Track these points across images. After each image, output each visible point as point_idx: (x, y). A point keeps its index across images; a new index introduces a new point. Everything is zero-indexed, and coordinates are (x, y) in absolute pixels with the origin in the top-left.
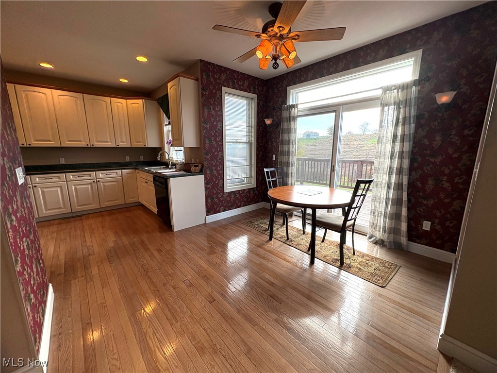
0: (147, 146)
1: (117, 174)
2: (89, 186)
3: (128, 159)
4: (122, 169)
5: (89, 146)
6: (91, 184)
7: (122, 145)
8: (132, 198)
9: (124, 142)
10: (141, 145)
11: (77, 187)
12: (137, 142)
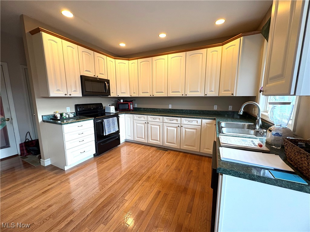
0: (234, 95)
1: (197, 123)
2: (175, 129)
3: (215, 108)
4: (202, 118)
5: (184, 96)
6: (177, 127)
7: (210, 94)
8: (207, 149)
9: (212, 91)
10: (228, 94)
11: (169, 128)
12: (225, 91)
